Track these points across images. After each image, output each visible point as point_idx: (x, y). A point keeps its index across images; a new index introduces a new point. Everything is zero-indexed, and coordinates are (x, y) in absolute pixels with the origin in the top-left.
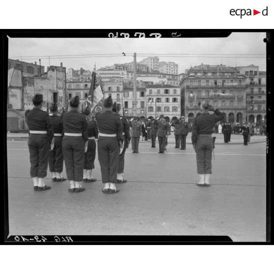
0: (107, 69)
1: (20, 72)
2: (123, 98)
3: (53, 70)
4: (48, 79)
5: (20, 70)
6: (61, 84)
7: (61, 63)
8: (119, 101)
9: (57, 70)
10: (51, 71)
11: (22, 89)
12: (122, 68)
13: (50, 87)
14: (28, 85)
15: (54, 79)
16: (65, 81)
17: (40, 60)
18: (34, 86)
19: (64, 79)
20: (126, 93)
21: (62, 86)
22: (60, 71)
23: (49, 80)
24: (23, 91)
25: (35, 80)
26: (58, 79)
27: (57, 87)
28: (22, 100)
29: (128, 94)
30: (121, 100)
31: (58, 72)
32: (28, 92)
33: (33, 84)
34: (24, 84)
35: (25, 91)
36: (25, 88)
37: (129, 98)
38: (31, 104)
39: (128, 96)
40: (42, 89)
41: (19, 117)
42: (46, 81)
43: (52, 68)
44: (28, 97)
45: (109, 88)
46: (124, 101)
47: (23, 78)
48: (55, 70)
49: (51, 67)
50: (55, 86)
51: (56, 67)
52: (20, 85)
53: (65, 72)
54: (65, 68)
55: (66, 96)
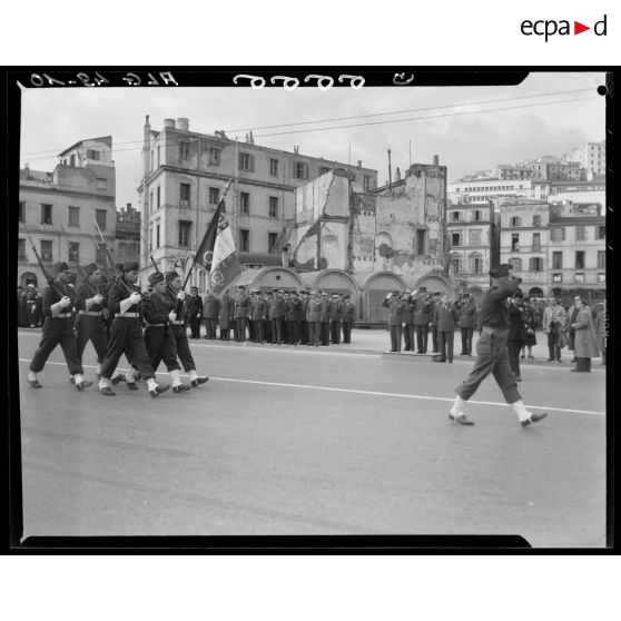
0: (480, 177)
1: (346, 181)
2: (551, 243)
3: (418, 175)
4: (406, 196)
5: (346, 176)
6: (434, 209)
7: (436, 158)
8: (539, 251)
9: (426, 175)
10: (414, 177)
11: (349, 221)
12: (518, 173)
13: (411, 216)
14: (362, 212)
15: (419, 196)
16: (445, 200)
17: (389, 152)
18: (375, 215)
19: (442, 197)
20: (558, 232)
21: (436, 213)
22: (434, 177)
23: (409, 199)
24: (352, 227)
25: (378, 199)
26: (428, 195)
27: (426, 215)
28: (350, 248)
29: (564, 234)
30: (543, 250)
31: (429, 179)
32: (363, 228)
33: (374, 211)
34: (354, 211)
35: (355, 227)
36: (355, 221)
37: (565, 243)
38: (368, 259)
39: (564, 238)
40: (394, 222)
41: (352, 289)
42: (402, 201)
43: (416, 170)
44: (362, 242)
45: (514, 220)
46: (551, 250)
47: (353, 197)
48: (423, 174)
49: (414, 166)
50: (422, 214)
51: (424, 166)
52: (346, 213)
53: (445, 177)
54: (446, 168)
55: (445, 237)
